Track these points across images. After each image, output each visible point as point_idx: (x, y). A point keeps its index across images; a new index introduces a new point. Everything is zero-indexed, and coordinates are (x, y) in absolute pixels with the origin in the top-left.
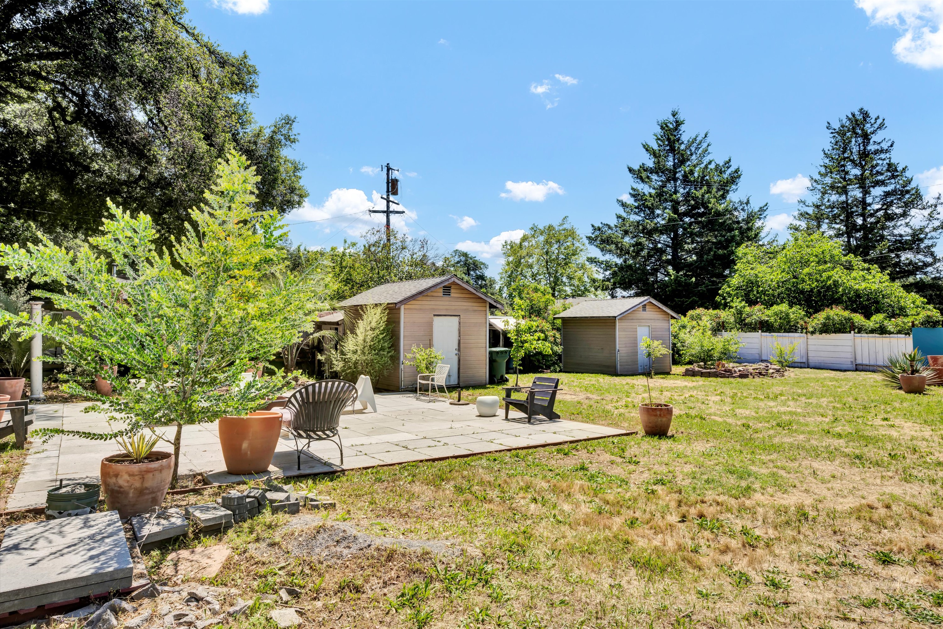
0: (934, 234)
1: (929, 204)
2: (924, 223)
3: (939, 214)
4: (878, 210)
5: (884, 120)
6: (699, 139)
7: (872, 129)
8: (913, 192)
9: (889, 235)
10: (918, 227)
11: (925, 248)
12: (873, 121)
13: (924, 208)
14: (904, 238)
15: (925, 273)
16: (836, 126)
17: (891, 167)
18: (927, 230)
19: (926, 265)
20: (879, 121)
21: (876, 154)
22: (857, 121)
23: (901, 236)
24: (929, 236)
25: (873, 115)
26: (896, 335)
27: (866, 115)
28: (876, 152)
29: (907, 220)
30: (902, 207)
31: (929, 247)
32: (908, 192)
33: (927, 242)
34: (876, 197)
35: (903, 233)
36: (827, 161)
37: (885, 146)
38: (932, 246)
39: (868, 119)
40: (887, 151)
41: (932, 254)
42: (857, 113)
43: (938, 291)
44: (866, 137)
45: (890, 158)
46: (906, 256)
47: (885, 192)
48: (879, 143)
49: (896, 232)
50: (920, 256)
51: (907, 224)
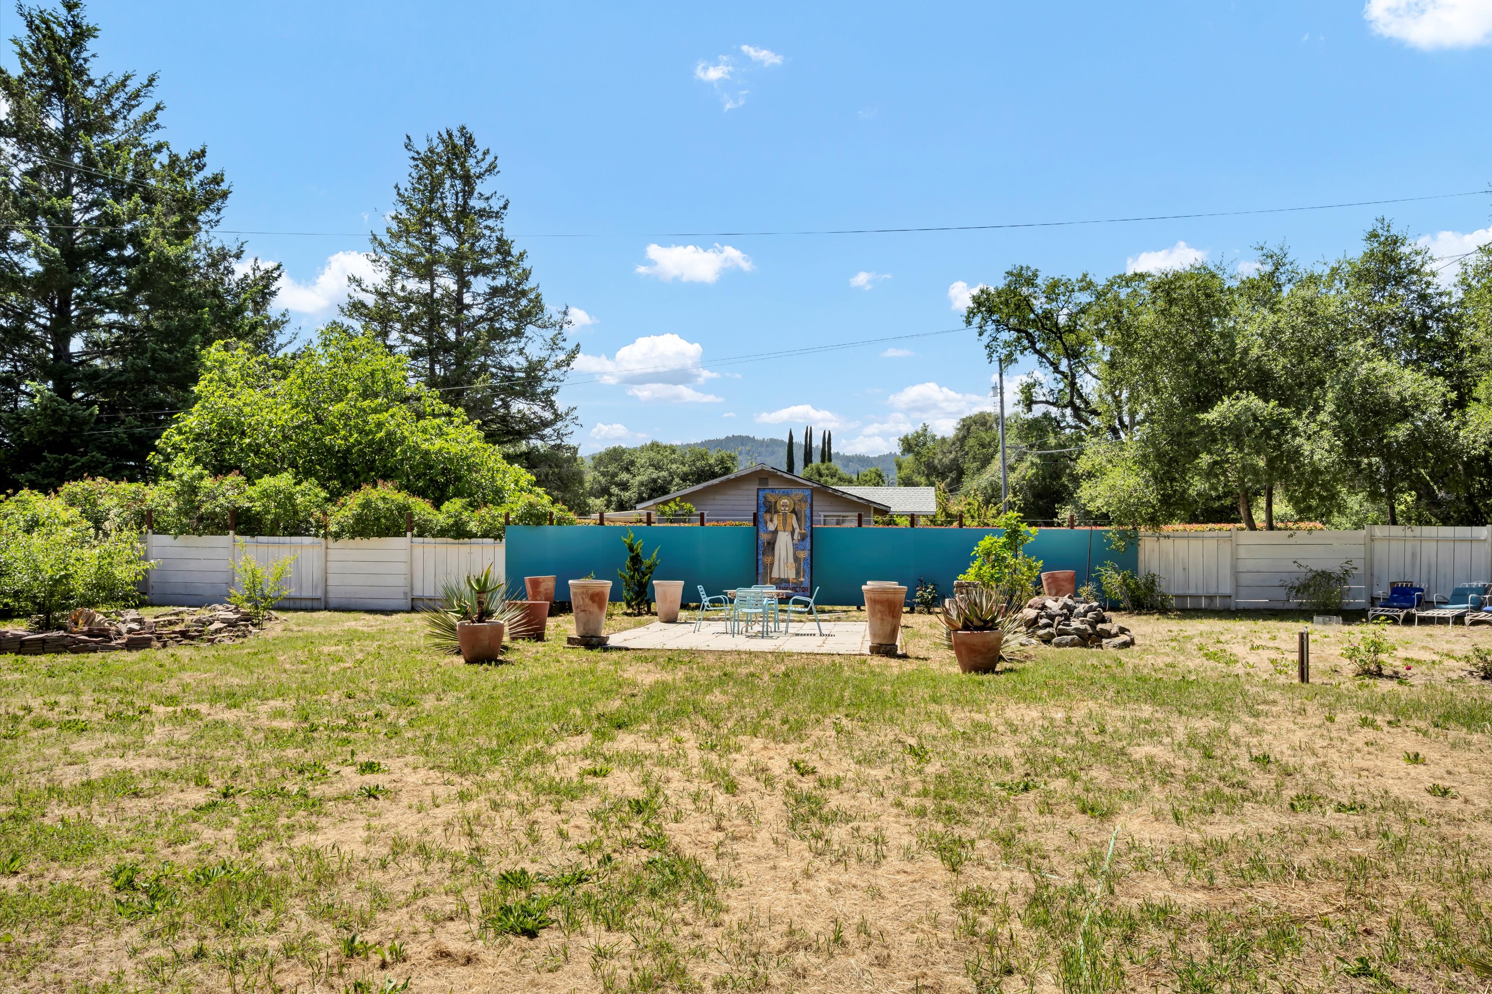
0: (556, 373)
1: (552, 320)
2: (544, 354)
3: (564, 340)
4: (482, 319)
5: (496, 158)
6: (132, 86)
7: (478, 170)
8: (532, 296)
9: (494, 367)
10: (535, 359)
11: (543, 393)
12: (480, 156)
13: (545, 327)
14: (516, 374)
15: (542, 438)
16: (422, 147)
17: (503, 247)
18: (548, 365)
19: (546, 424)
20: (489, 159)
21: (481, 216)
22: (454, 146)
23: (512, 369)
24: (550, 375)
25: (481, 144)
26: (480, 540)
27: (469, 142)
28: (482, 213)
29: (522, 345)
30: (515, 319)
31: (548, 393)
32: (524, 293)
33: (547, 385)
34: (479, 295)
35: (515, 366)
36: (403, 209)
37: (496, 204)
38: (552, 391)
39: (473, 150)
40: (497, 215)
41: (552, 405)
42: (456, 133)
43: (557, 466)
44: (468, 180)
45: (502, 230)
46: (518, 406)
47: (492, 288)
48: (488, 199)
49: (505, 362)
50: (536, 408)
51: (521, 352)
